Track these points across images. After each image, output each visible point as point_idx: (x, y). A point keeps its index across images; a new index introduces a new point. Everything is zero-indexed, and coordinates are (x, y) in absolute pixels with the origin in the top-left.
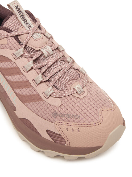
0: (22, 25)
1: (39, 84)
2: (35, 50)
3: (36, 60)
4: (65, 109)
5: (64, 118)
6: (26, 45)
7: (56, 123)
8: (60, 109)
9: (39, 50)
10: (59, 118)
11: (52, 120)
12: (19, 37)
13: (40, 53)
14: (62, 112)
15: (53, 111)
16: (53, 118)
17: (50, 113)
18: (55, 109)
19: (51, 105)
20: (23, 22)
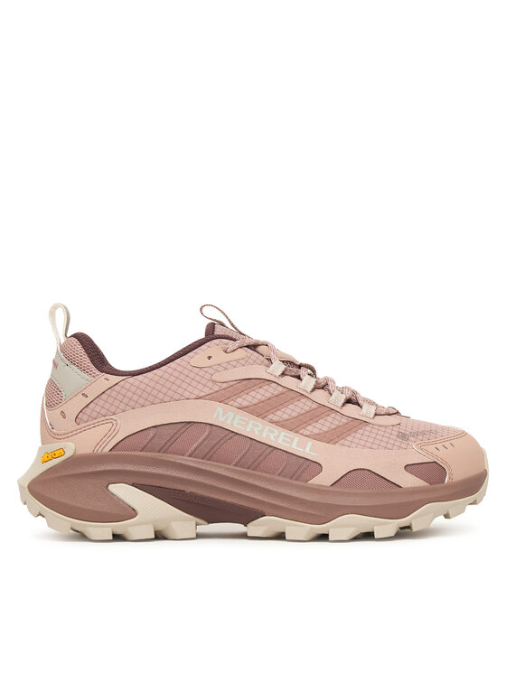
1: (343, 404)
5: (420, 437)
7: (414, 447)
8: (403, 428)
10: (412, 439)
11: (404, 445)
14: (409, 430)
15: (395, 433)
16: (404, 442)
17: (393, 437)
18: (396, 429)
19: (386, 427)
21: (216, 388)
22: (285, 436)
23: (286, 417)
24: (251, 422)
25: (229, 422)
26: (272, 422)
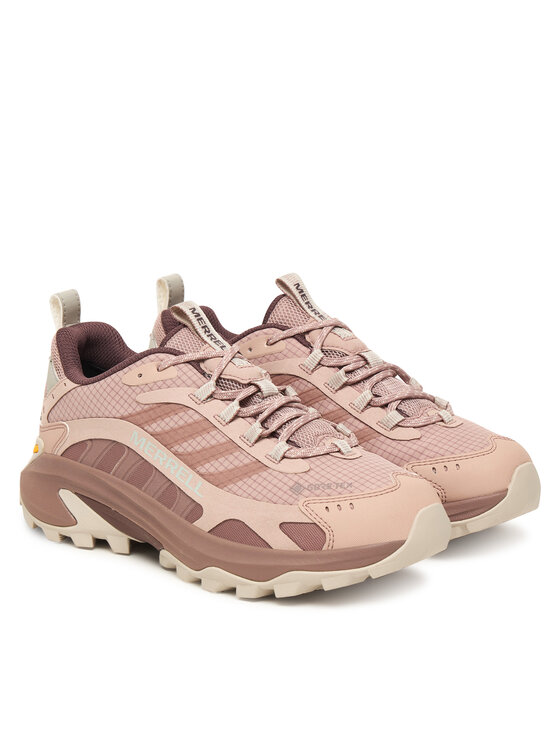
0: (206, 342)
1: (256, 441)
2: (240, 384)
3: (244, 403)
4: (317, 477)
5: (318, 492)
6: (219, 378)
7: (300, 503)
8: (306, 477)
9: (250, 384)
10: (306, 493)
11: (291, 500)
12: (202, 365)
13: (252, 389)
14: (312, 481)
15: (291, 484)
16: (294, 496)
17: (286, 488)
18: (296, 478)
19: (286, 474)
20: (207, 339)
21: (138, 409)
22: (183, 471)
23: (190, 449)
24: (159, 451)
25: (142, 447)
26: (176, 454)
